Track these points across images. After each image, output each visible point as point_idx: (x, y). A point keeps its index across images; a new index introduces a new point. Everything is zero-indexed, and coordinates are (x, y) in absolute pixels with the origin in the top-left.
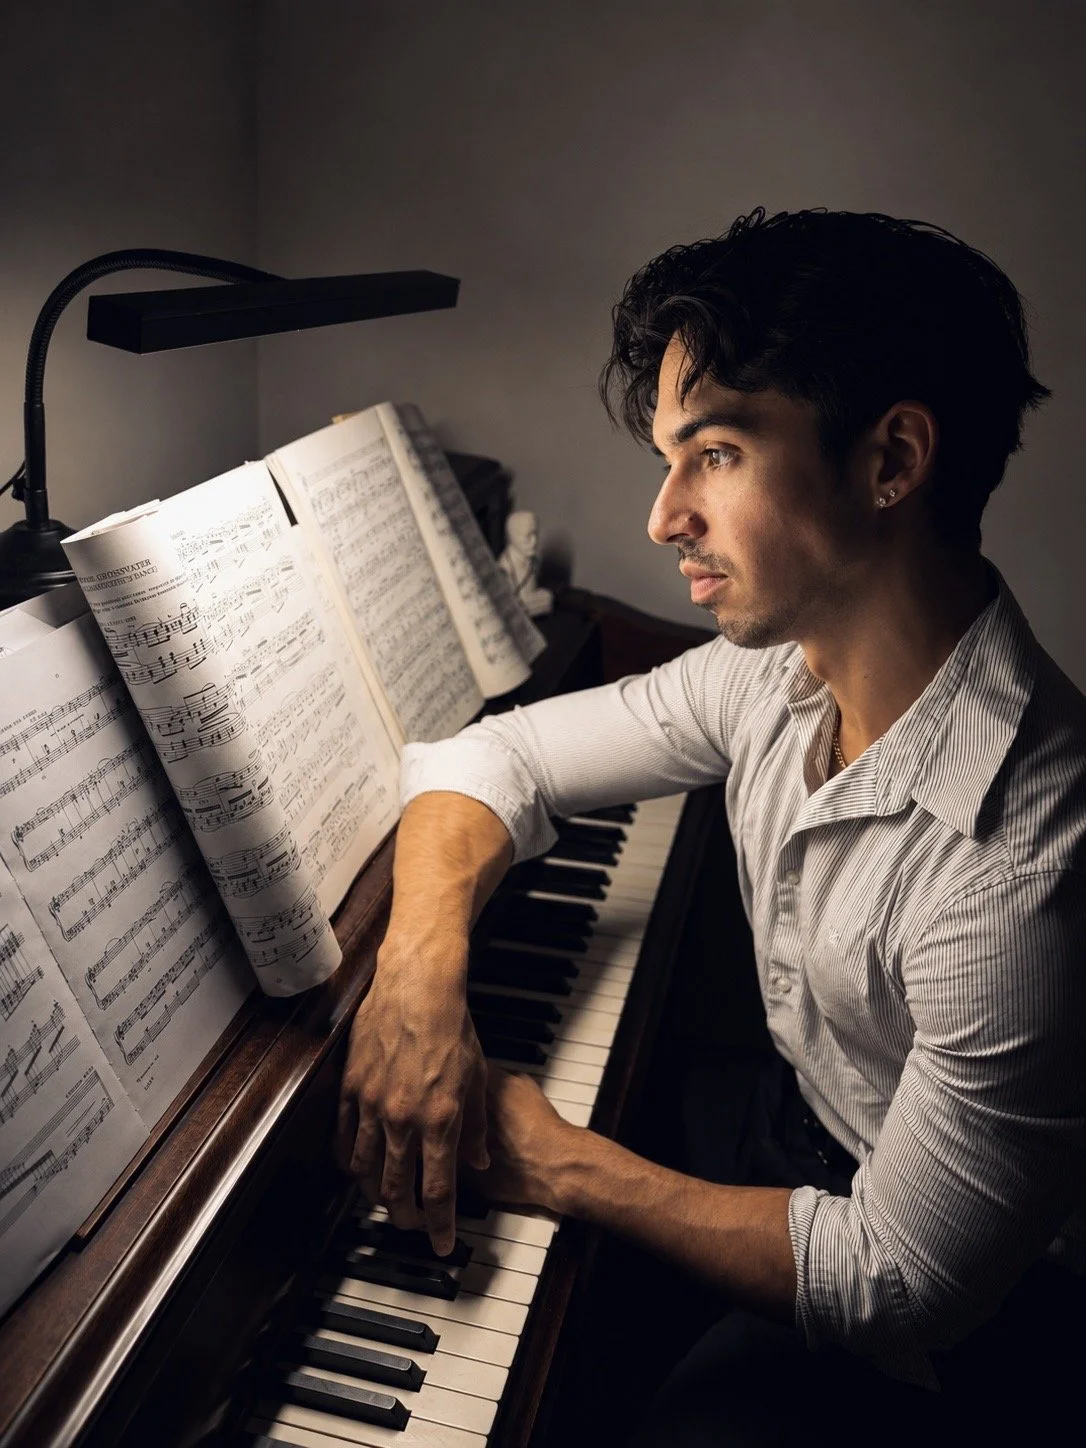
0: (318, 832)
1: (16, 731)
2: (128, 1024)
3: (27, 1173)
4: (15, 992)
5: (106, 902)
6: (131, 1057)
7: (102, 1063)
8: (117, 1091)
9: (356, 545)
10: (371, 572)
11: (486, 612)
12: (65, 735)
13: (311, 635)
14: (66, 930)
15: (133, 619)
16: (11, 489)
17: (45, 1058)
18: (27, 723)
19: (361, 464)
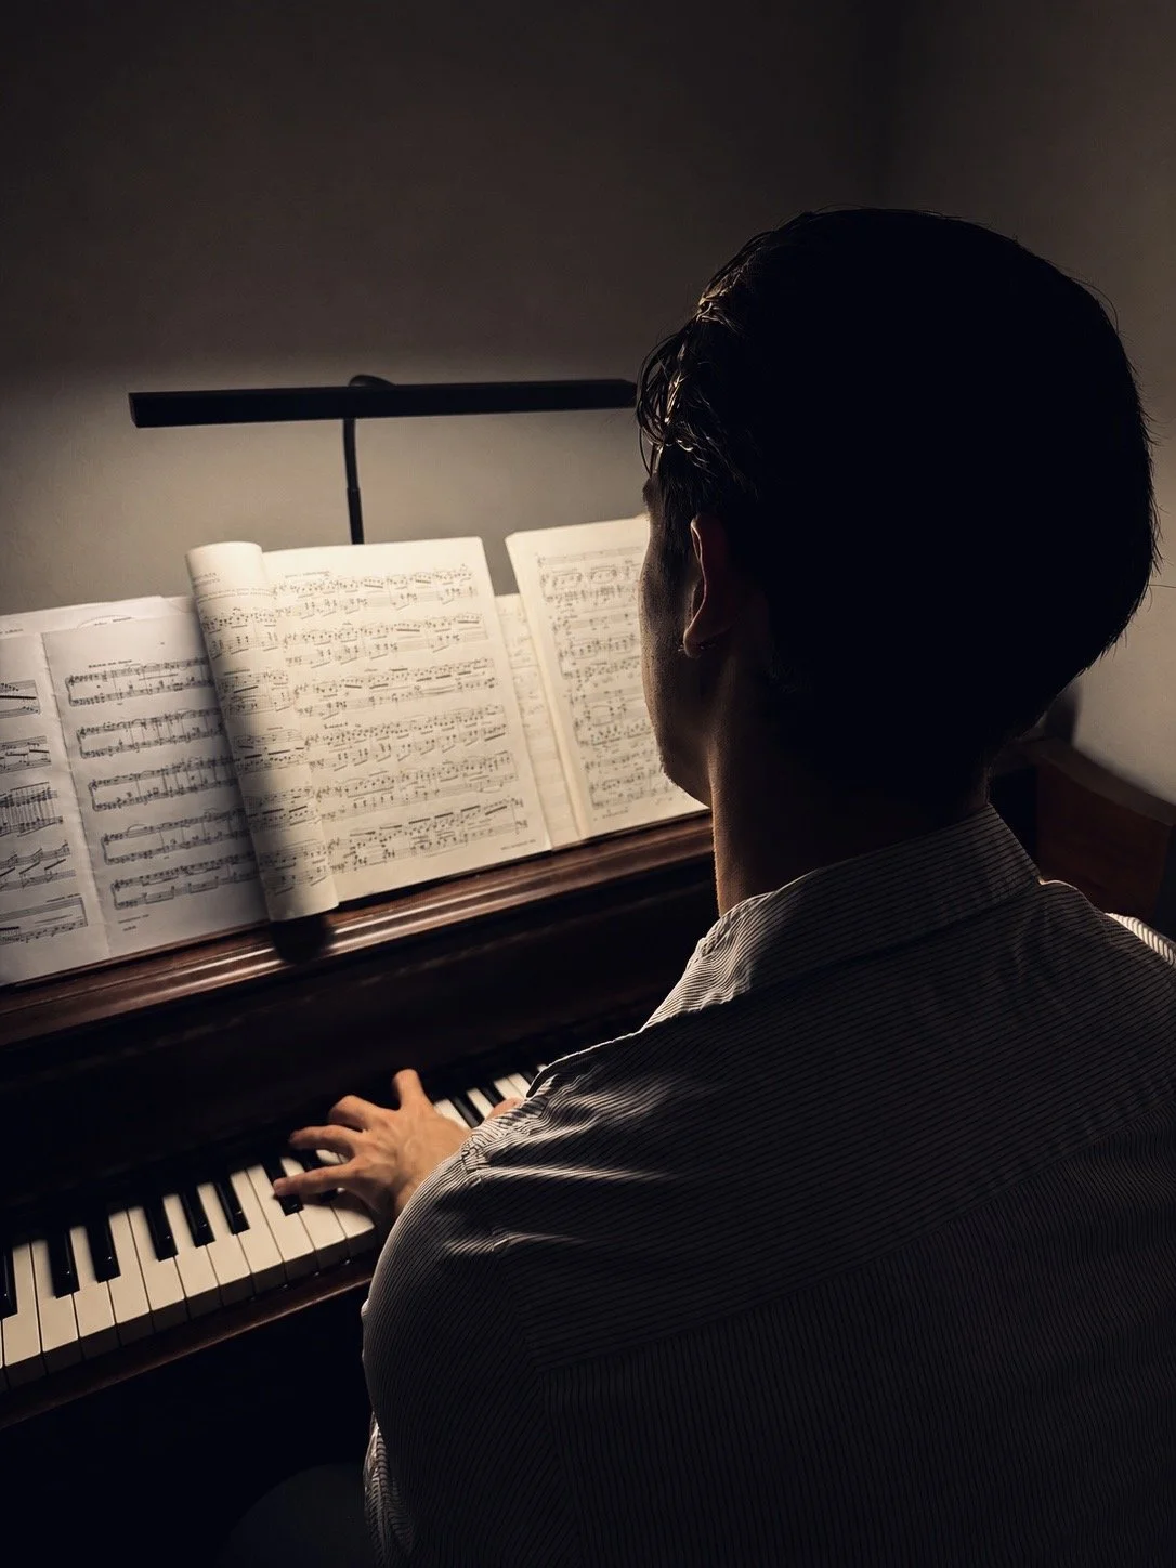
0: (373, 833)
1: (108, 669)
2: (129, 882)
4: (34, 823)
5: (146, 799)
6: (120, 904)
7: (89, 891)
8: (95, 916)
12: (155, 683)
14: (97, 803)
17: (40, 872)
18: (120, 667)
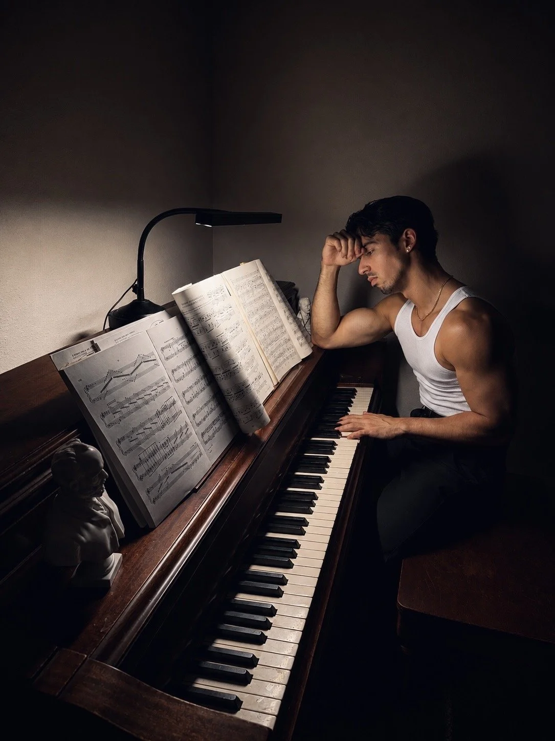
1: (169, 343)
2: (204, 433)
3: (181, 467)
4: (175, 416)
5: (196, 397)
6: (206, 443)
8: (203, 451)
9: (251, 303)
10: (256, 313)
11: (296, 328)
13: (239, 329)
14: (187, 401)
15: (197, 314)
16: (132, 289)
17: (184, 436)
18: (172, 341)
19: (251, 278)
